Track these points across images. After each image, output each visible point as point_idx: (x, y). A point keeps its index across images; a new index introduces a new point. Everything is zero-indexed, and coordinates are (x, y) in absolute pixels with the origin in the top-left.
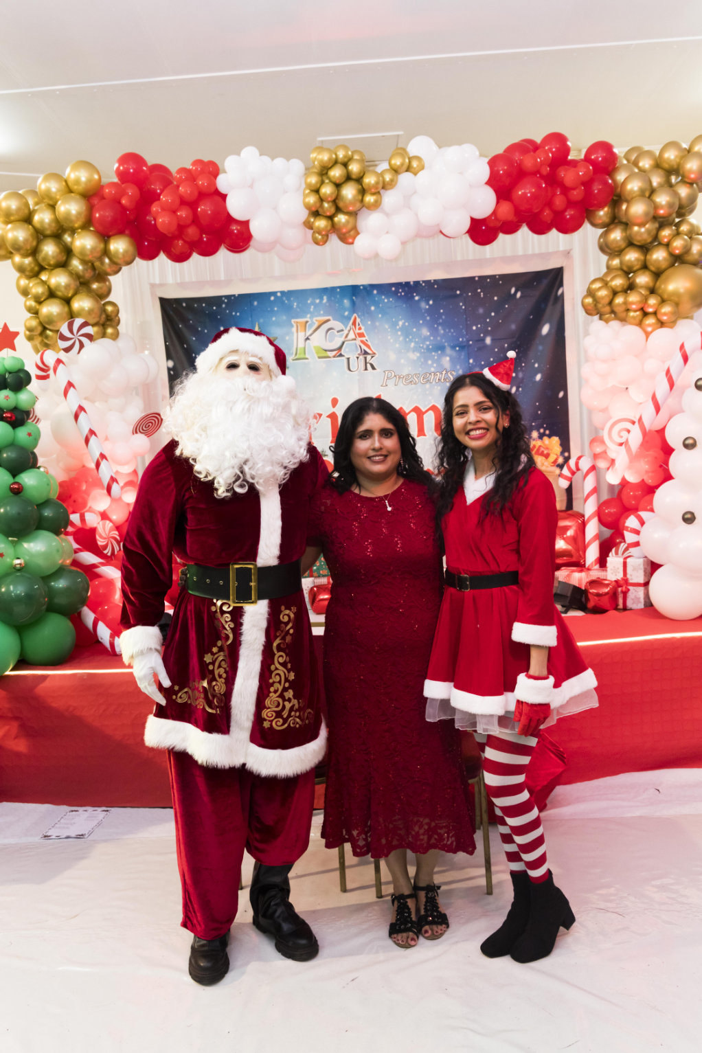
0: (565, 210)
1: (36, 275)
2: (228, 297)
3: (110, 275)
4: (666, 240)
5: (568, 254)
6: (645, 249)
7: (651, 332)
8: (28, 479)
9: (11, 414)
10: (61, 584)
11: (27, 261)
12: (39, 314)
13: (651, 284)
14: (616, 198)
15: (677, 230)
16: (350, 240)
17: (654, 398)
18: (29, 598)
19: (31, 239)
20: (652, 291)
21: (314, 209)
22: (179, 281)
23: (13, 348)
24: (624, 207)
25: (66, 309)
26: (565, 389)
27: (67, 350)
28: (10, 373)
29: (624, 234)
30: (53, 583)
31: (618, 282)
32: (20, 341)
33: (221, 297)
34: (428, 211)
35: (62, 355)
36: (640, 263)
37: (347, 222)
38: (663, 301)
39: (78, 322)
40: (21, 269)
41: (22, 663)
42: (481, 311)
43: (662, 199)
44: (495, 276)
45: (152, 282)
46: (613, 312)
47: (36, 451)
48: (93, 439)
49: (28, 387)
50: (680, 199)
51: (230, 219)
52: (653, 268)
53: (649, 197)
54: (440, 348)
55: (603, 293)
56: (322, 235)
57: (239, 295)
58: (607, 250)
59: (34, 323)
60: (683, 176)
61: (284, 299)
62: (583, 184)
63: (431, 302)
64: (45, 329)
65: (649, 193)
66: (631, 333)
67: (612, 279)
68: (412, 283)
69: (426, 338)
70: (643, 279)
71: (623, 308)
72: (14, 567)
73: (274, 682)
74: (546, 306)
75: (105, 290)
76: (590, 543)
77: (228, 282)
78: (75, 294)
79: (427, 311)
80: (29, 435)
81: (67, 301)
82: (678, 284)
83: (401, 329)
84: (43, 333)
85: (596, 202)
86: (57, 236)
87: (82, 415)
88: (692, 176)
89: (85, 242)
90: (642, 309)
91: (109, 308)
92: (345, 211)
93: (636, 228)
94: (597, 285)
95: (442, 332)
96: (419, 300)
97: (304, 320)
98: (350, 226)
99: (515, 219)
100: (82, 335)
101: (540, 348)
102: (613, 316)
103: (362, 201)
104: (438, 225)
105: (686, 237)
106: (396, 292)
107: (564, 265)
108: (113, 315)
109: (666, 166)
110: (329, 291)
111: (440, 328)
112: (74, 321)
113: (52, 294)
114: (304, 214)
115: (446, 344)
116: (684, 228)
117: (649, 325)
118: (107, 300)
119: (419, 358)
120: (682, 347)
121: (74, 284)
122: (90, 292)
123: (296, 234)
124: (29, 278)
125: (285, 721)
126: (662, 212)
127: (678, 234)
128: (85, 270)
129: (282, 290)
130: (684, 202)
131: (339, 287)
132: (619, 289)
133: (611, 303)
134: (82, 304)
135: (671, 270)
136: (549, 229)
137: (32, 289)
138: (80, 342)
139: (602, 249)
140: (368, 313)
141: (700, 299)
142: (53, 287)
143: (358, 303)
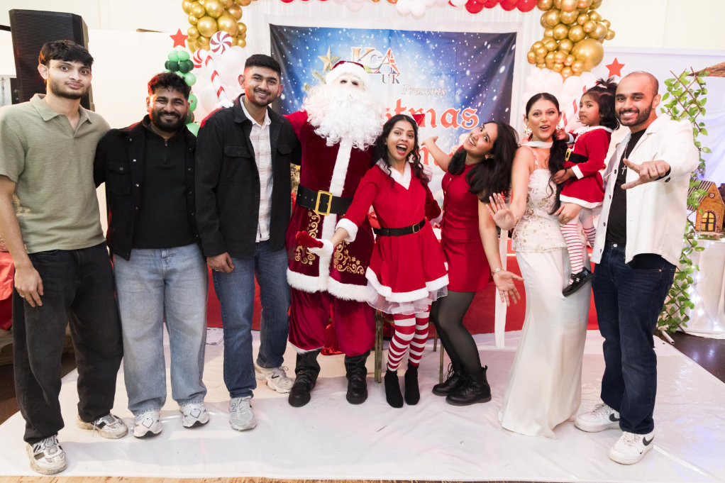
1: (197, 1)
2: (312, 28)
3: (242, 5)
4: (582, 23)
5: (521, 24)
6: (568, 26)
7: (567, 78)
12: (198, 26)
13: (570, 49)
15: (590, 16)
16: (394, 1)
20: (570, 53)
22: (282, 14)
23: (184, 46)
25: (215, 25)
26: (509, 107)
27: (215, 51)
28: (181, 61)
29: (557, 16)
31: (551, 45)
32: (186, 41)
33: (308, 28)
35: (211, 53)
36: (564, 35)
38: (576, 60)
39: (223, 33)
42: (466, 54)
44: (476, 33)
45: (266, 13)
46: (545, 63)
47: (194, 112)
49: (192, 72)
52: (572, 39)
54: (440, 75)
55: (541, 51)
57: (319, 28)
58: (545, 24)
59: (194, 31)
61: (347, 33)
64: (200, 35)
66: (555, 76)
67: (547, 43)
68: (426, 32)
69: (431, 67)
70: (565, 45)
71: (551, 62)
74: (504, 54)
75: (238, 15)
77: (313, 19)
78: (221, 15)
79: (433, 50)
80: (193, 101)
81: (216, 19)
82: (586, 51)
83: (417, 60)
84: (200, 37)
87: (222, 93)
91: (241, 28)
93: (565, 13)
94: (538, 46)
95: (441, 64)
96: (429, 43)
97: (358, 48)
100: (225, 42)
101: (498, 80)
102: (544, 65)
105: (594, 22)
106: (416, 37)
107: (518, 32)
108: (243, 32)
110: (376, 32)
111: (440, 62)
112: (220, 33)
113: (206, 14)
115: (443, 72)
116: (593, 17)
117: (566, 73)
118: (241, 21)
119: (426, 79)
121: (221, 9)
122: (229, 14)
124: (191, 2)
125: (343, 268)
126: (582, 5)
127: (590, 20)
128: (228, 1)
129: (347, 27)
130: (595, 1)
131: (382, 30)
132: (551, 50)
133: (545, 57)
134: (225, 22)
135: (581, 41)
136: (513, 8)
137: (193, 9)
138: (224, 47)
139: (542, 24)
140: (397, 47)
141: (597, 59)
142: (207, 9)
143: (392, 41)
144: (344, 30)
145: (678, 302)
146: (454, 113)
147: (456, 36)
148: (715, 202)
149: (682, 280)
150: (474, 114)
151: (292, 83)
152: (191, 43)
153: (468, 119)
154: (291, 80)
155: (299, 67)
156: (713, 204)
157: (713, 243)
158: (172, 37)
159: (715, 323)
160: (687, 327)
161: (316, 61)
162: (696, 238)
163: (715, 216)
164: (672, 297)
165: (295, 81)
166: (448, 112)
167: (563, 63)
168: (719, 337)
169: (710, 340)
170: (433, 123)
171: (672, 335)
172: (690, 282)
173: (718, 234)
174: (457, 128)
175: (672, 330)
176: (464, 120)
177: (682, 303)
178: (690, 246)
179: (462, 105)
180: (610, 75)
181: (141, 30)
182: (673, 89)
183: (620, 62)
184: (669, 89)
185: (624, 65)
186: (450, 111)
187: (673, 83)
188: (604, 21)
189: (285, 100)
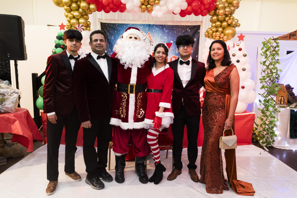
0: (203, 10)
1: (70, 12)
2: (118, 24)
3: (89, 14)
4: (227, 20)
5: (202, 22)
6: (221, 22)
11: (68, 8)
12: (70, 22)
13: (222, 31)
14: (216, 8)
16: (150, 12)
19: (69, 2)
20: (222, 32)
21: (143, 3)
22: (106, 18)
24: (218, 11)
25: (78, 22)
26: (198, 55)
29: (217, 18)
32: (65, 28)
33: (116, 24)
34: (171, 7)
36: (220, 25)
37: (150, 7)
38: (225, 35)
39: (81, 25)
40: (66, 10)
42: (180, 34)
43: (227, 10)
44: (184, 25)
45: (99, 18)
46: (212, 37)
50: (232, 10)
51: (121, 3)
52: (223, 27)
53: (224, 9)
55: (211, 32)
56: (144, 10)
57: (121, 24)
58: (212, 21)
59: (69, 24)
60: (233, 5)
62: (209, 4)
63: (168, 30)
64: (72, 26)
65: (224, 8)
67: (213, 28)
68: (164, 25)
69: (166, 39)
71: (215, 36)
73: (138, 107)
74: (195, 34)
75: (87, 18)
76: (201, 92)
77: (118, 20)
78: (80, 18)
79: (167, 32)
81: (78, 20)
82: (228, 31)
83: (160, 36)
85: (211, 9)
86: (76, 2)
88: (235, 5)
89: (83, 4)
90: (220, 37)
91: (88, 23)
92: (150, 4)
93: (220, 16)
94: (209, 30)
96: (165, 30)
98: (151, 8)
99: (191, 11)
100: (82, 29)
103: (155, 2)
104: (173, 11)
105: (232, 20)
106: (160, 27)
107: (200, 24)
108: (89, 25)
109: (229, 2)
110: (144, 25)
111: (169, 37)
112: (79, 25)
113: (74, 17)
114: (140, 4)
116: (231, 18)
118: (88, 20)
121: (80, 15)
122: (84, 17)
123: (137, 9)
124: (68, 12)
125: (141, 116)
126: (227, 13)
128: (83, 12)
130: (232, 11)
131: (146, 24)
132: (214, 31)
133: (212, 34)
134: (82, 21)
135: (227, 28)
136: (199, 15)
137: (68, 15)
139: (211, 21)
140: (153, 31)
141: (233, 35)
142: (74, 15)
143: (150, 29)
144: (131, 25)
145: (270, 134)
147: (176, 27)
148: (284, 92)
149: (271, 125)
154: (109, 45)
155: (112, 40)
156: (283, 93)
157: (284, 109)
158: (59, 26)
159: (286, 143)
160: (274, 144)
162: (276, 107)
163: (284, 98)
164: (267, 132)
165: (111, 45)
166: (173, 57)
168: (287, 149)
169: (284, 150)
171: (267, 148)
172: (275, 125)
173: (286, 106)
175: (267, 146)
177: (272, 134)
178: (274, 110)
180: (239, 41)
181: (49, 25)
182: (266, 46)
183: (243, 35)
184: (264, 46)
185: (245, 36)
186: (174, 57)
187: (266, 43)
188: (236, 19)
189: (107, 53)
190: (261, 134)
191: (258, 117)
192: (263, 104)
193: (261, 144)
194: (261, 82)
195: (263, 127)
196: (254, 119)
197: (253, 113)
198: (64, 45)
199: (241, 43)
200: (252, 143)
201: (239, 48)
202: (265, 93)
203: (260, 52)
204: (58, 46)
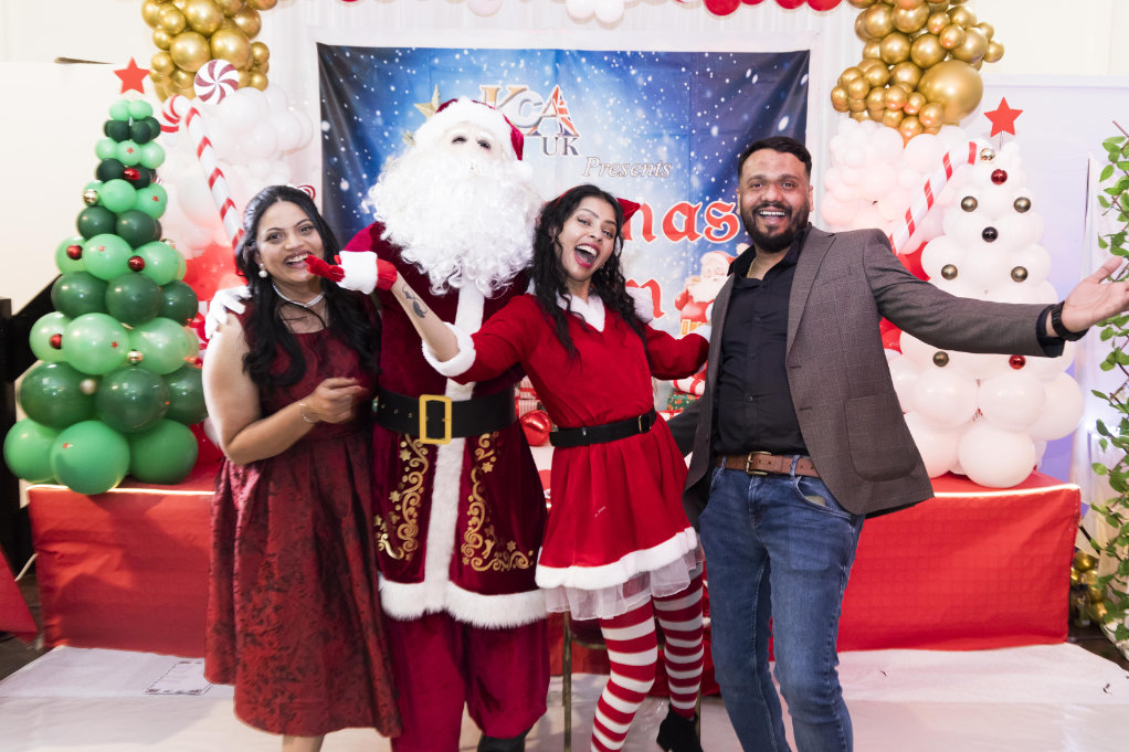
2: (401, 49)
3: (261, 8)
4: (936, 30)
5: (817, 35)
6: (910, 37)
7: (910, 138)
8: (152, 254)
9: (135, 171)
10: (183, 386)
12: (172, 50)
13: (915, 81)
15: (951, 17)
17: (908, 215)
18: (146, 400)
20: (916, 89)
22: (343, 24)
23: (141, 90)
25: (206, 48)
27: (205, 98)
28: (135, 120)
29: (887, 18)
30: (173, 384)
31: (877, 75)
32: (147, 82)
33: (394, 50)
35: (197, 104)
36: (903, 54)
38: (928, 102)
39: (221, 64)
41: (131, 479)
44: (728, 54)
46: (868, 109)
47: (160, 220)
48: (230, 211)
49: (156, 140)
52: (919, 62)
54: (660, 136)
55: (858, 87)
57: (419, 50)
58: (865, 35)
59: (164, 61)
61: (472, 58)
64: (177, 68)
66: (887, 136)
67: (870, 70)
68: (629, 53)
69: (641, 122)
71: (882, 105)
72: (129, 360)
73: (472, 516)
74: (786, 96)
75: (253, 27)
77: (404, 32)
78: (218, 28)
79: (644, 89)
80: (156, 199)
81: (208, 37)
82: (948, 85)
83: (612, 109)
84: (176, 73)
87: (219, 180)
91: (258, 52)
93: (902, 12)
95: (660, 116)
96: (635, 75)
100: (224, 81)
102: (866, 113)
105: (960, 28)
106: (609, 63)
107: (811, 49)
108: (261, 61)
110: (530, 55)
111: (658, 110)
112: (215, 63)
113: (189, 27)
115: (664, 131)
116: (959, 17)
117: (909, 130)
118: (259, 39)
119: (630, 146)
120: (946, 158)
121: (217, 17)
122: (235, 28)
125: (485, 563)
127: (951, 24)
129: (471, 47)
131: (542, 51)
132: (877, 83)
133: (866, 97)
134: (227, 43)
135: (937, 66)
136: (799, 3)
137: (162, 18)
138: (222, 90)
139: (859, 33)
140: (573, 85)
141: (970, 103)
142: (190, 18)
143: (560, 72)
144: (466, 52)
146: (689, 212)
147: (688, 59)
150: (730, 213)
151: (364, 157)
152: (160, 85)
153: (717, 223)
154: (361, 151)
155: (377, 127)
158: (119, 73)
161: (411, 114)
165: (368, 154)
166: (676, 209)
167: (902, 109)
170: (647, 232)
174: (695, 242)
176: (709, 225)
179: (705, 194)
180: (994, 132)
181: (64, 60)
182: (1121, 158)
183: (1012, 106)
184: (1113, 159)
185: (1021, 111)
186: (680, 208)
187: (1121, 145)
188: (980, 26)
189: (349, 192)
190: (1109, 590)
191: (1094, 508)
192: (1117, 442)
193: (1112, 637)
194: (1105, 337)
195: (1122, 557)
196: (1077, 517)
197: (1073, 487)
198: (138, 166)
199: (1005, 147)
200: (1069, 635)
201: (995, 172)
202: (1126, 389)
203: (1098, 188)
204: (113, 169)
